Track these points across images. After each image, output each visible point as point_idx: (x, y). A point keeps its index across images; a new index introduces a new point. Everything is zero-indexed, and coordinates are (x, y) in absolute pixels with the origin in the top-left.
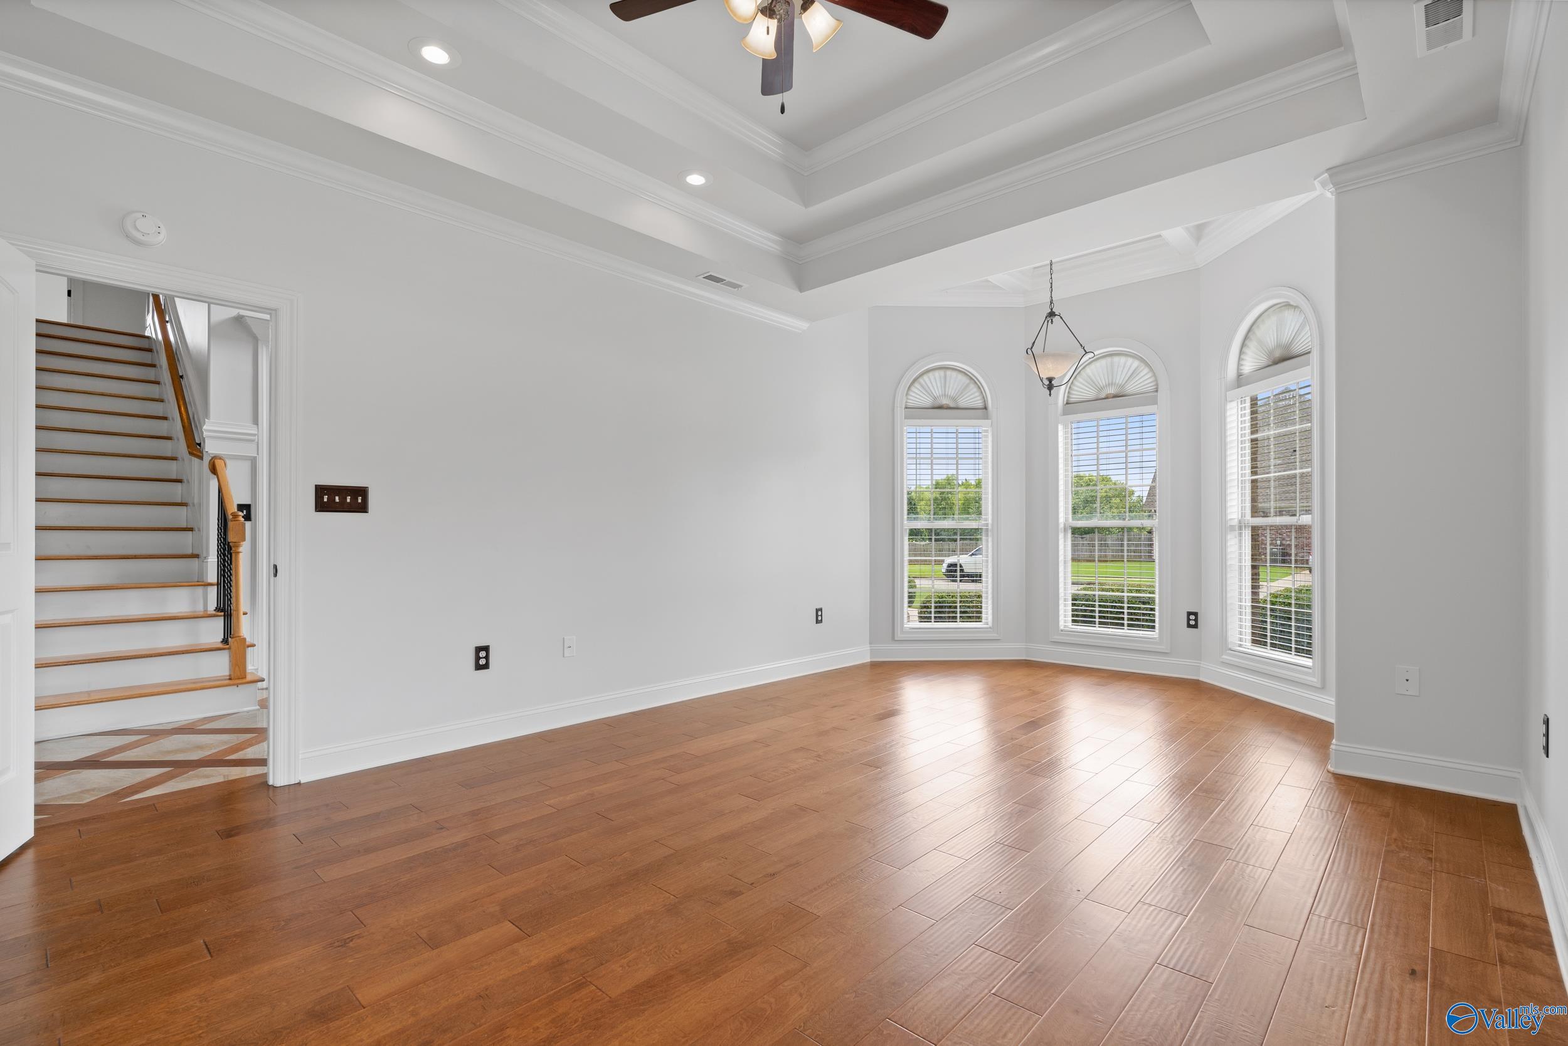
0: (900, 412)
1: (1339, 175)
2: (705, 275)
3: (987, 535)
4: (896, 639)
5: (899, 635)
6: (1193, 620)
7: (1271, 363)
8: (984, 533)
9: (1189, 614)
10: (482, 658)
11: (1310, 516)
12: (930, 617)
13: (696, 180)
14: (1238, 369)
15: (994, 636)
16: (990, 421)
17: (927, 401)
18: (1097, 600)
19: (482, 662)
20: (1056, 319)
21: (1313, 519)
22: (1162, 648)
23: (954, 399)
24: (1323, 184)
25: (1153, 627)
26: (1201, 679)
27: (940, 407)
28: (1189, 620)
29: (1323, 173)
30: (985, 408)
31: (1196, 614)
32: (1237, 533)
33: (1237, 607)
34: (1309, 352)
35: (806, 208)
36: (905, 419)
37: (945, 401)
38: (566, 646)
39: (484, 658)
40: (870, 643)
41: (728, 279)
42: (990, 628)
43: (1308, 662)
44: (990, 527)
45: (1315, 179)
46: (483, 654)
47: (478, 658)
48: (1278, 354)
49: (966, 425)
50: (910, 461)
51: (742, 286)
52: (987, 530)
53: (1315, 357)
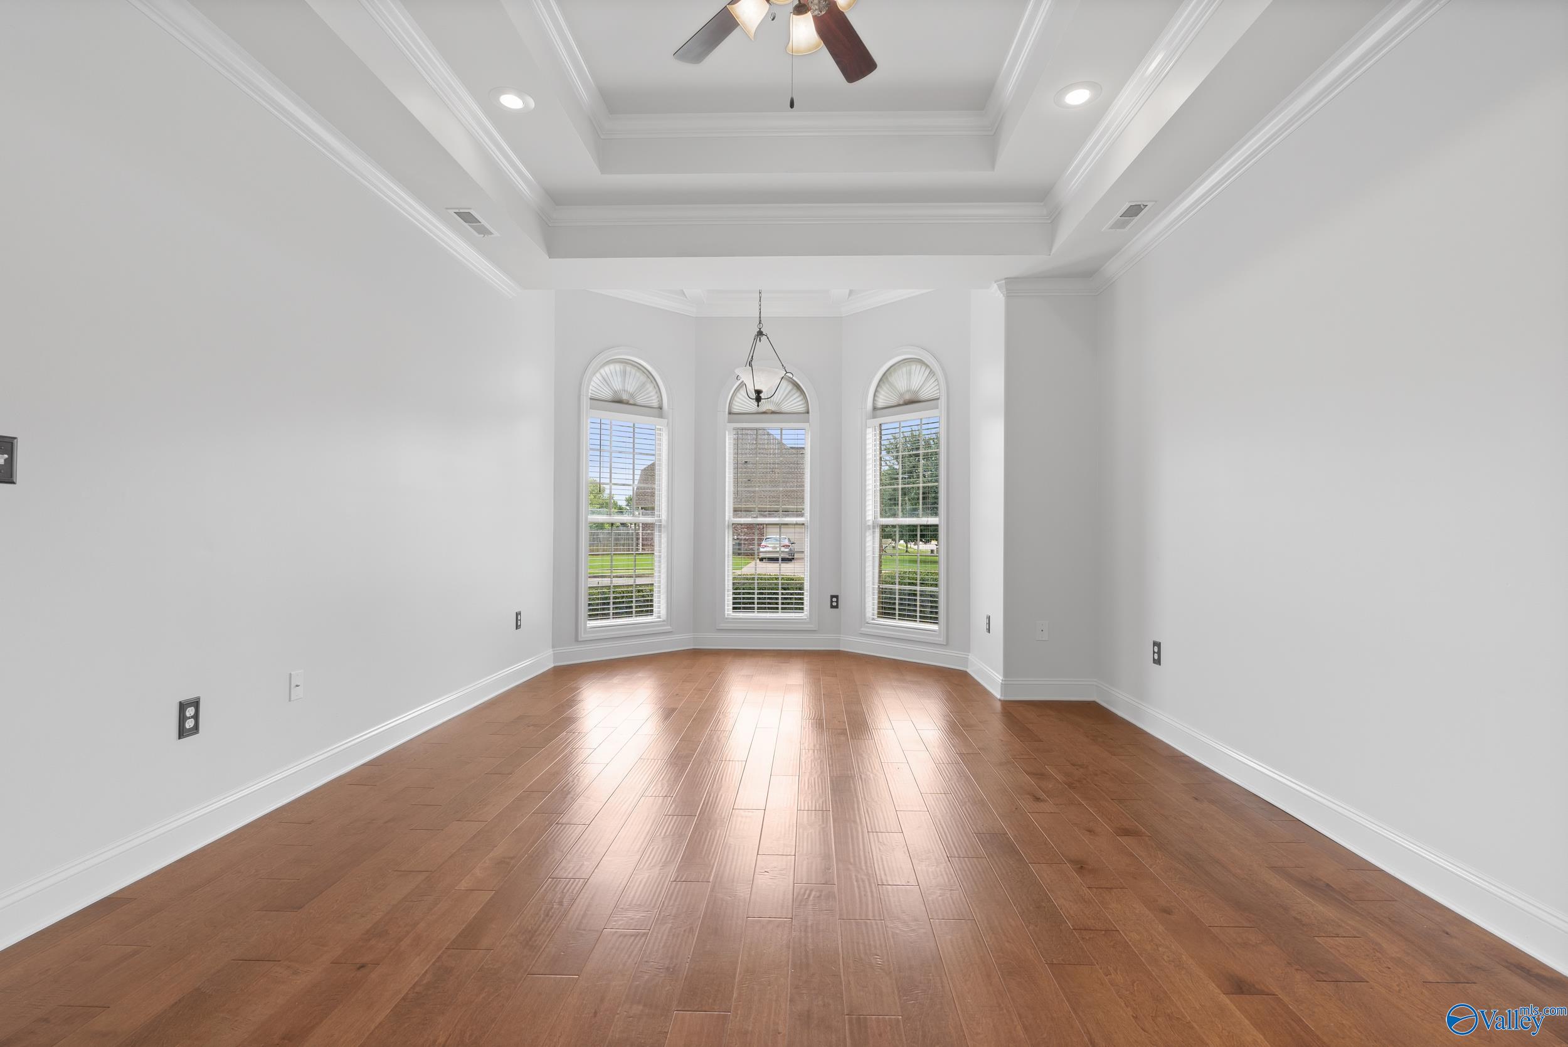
0: (585, 403)
1: (1013, 286)
2: (457, 211)
3: (660, 531)
4: (580, 640)
5: (583, 636)
6: (835, 602)
7: (901, 402)
8: (656, 529)
9: (832, 597)
10: (189, 718)
11: (938, 519)
12: (609, 614)
13: (511, 101)
14: (874, 403)
15: (668, 628)
16: (666, 420)
17: (607, 394)
18: (756, 588)
19: (190, 724)
20: (764, 338)
21: (940, 520)
22: (811, 627)
23: (632, 395)
24: (1000, 287)
25: (802, 609)
26: (841, 649)
27: (620, 402)
28: (832, 602)
29: (1001, 280)
30: (661, 408)
31: (837, 597)
32: (871, 531)
33: (871, 589)
34: (938, 399)
35: (602, 174)
36: (590, 408)
37: (625, 397)
38: (293, 685)
39: (192, 717)
40: (553, 647)
41: (483, 222)
42: (664, 621)
43: (935, 627)
44: (664, 523)
45: (995, 282)
46: (190, 711)
47: (182, 719)
48: (907, 397)
49: (644, 421)
50: (591, 452)
51: (491, 233)
52: (660, 526)
53: (942, 402)
